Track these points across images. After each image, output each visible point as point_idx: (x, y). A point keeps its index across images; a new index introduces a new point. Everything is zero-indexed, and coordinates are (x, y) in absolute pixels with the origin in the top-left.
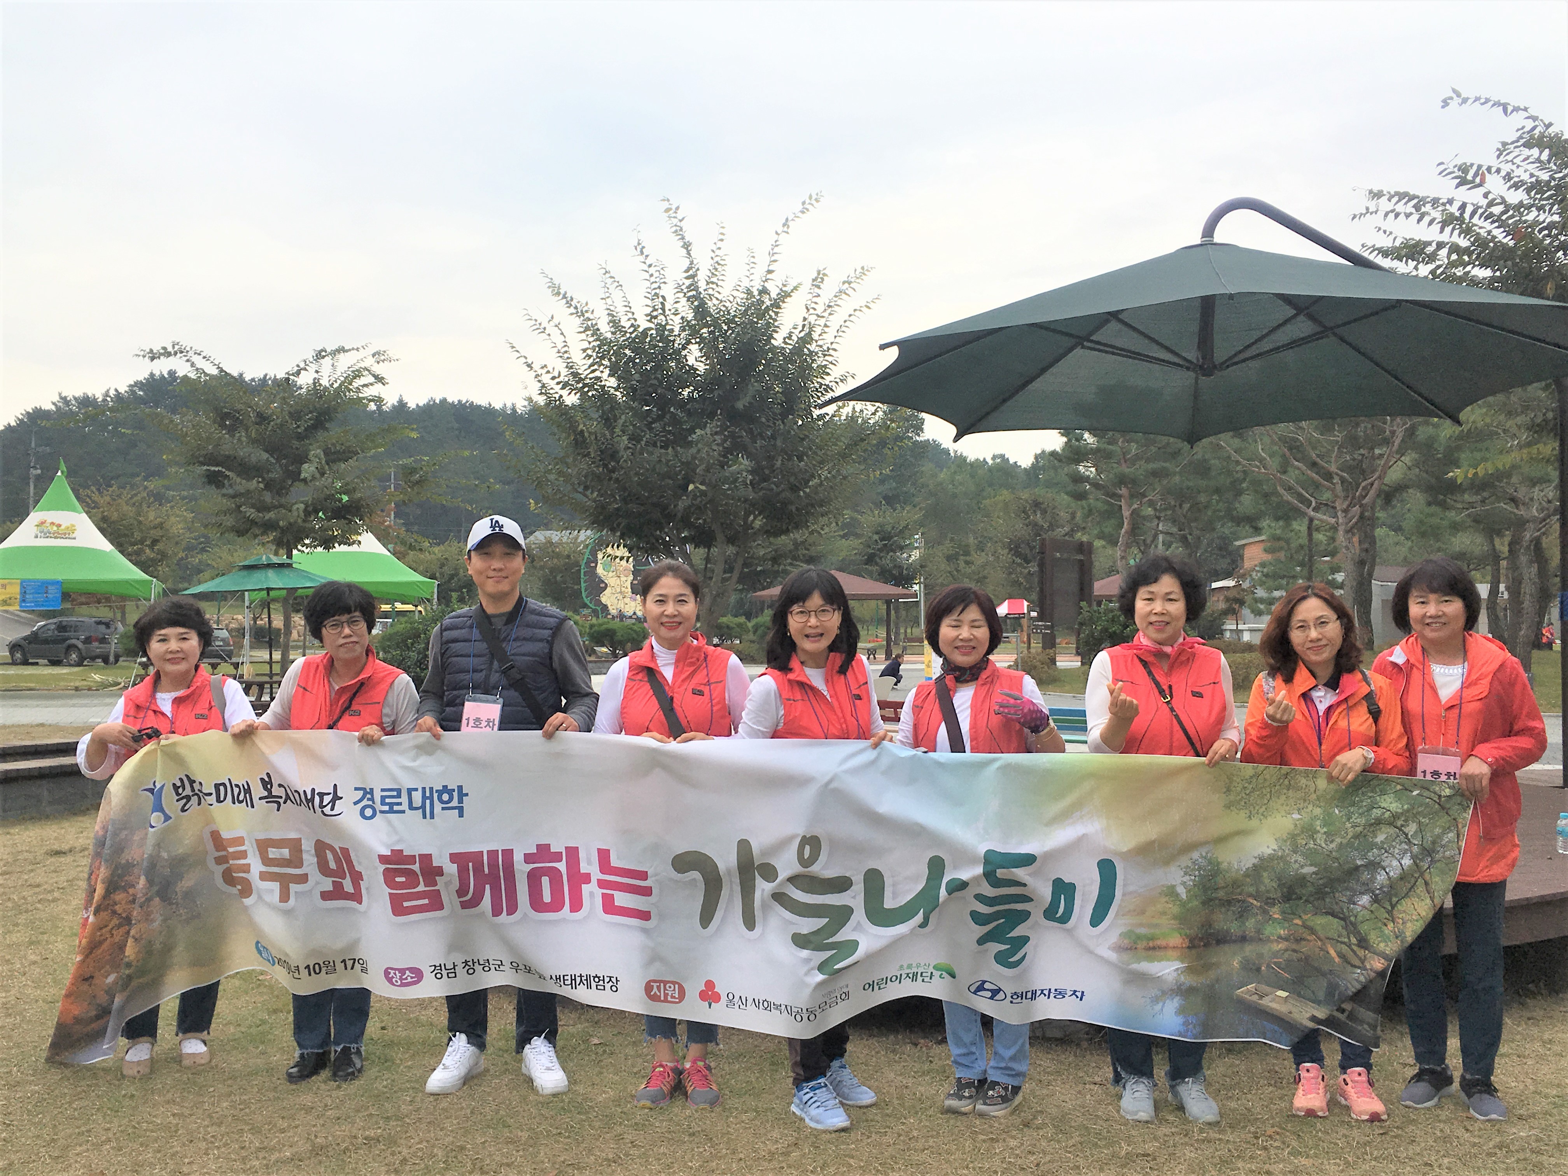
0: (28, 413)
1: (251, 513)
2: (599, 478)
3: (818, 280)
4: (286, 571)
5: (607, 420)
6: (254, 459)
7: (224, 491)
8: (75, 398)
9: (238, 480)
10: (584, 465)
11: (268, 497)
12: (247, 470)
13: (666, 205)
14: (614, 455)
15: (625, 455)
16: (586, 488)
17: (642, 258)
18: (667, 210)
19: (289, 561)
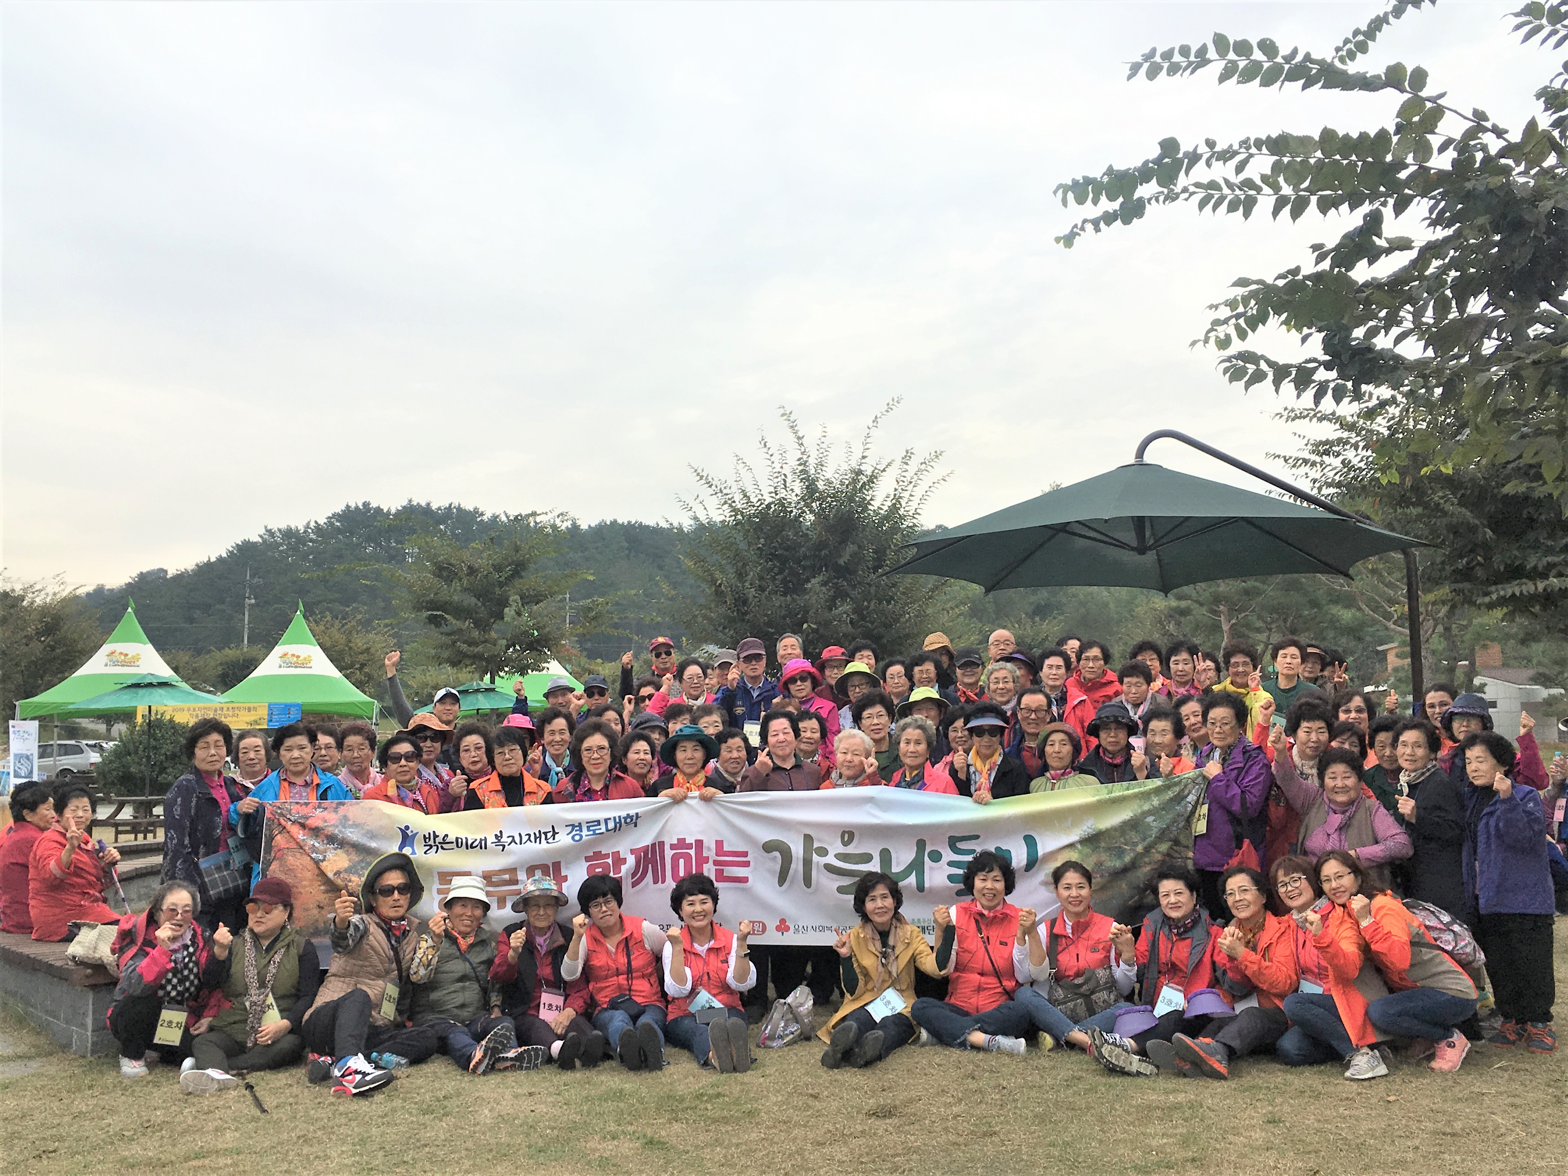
0: (238, 545)
1: (464, 647)
2: (732, 621)
3: (908, 456)
4: (492, 694)
5: (740, 574)
6: (465, 603)
7: (442, 630)
8: (279, 530)
9: (454, 622)
10: (722, 610)
11: (476, 634)
12: (460, 612)
13: (782, 411)
14: (745, 602)
15: (753, 602)
16: (724, 628)
17: (765, 450)
18: (783, 415)
19: (492, 686)
